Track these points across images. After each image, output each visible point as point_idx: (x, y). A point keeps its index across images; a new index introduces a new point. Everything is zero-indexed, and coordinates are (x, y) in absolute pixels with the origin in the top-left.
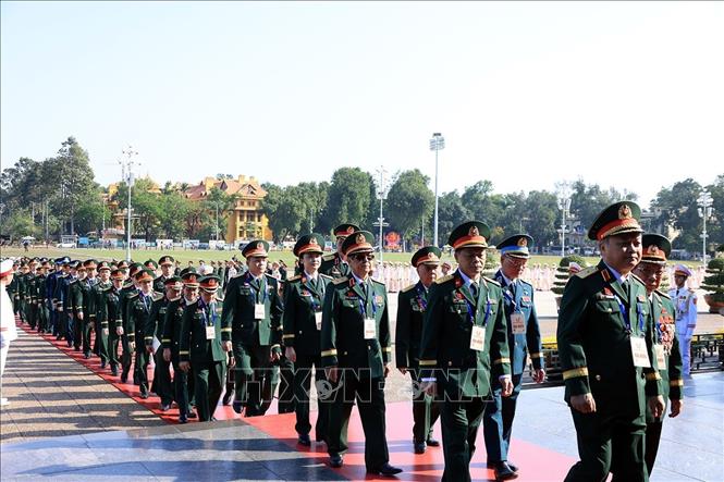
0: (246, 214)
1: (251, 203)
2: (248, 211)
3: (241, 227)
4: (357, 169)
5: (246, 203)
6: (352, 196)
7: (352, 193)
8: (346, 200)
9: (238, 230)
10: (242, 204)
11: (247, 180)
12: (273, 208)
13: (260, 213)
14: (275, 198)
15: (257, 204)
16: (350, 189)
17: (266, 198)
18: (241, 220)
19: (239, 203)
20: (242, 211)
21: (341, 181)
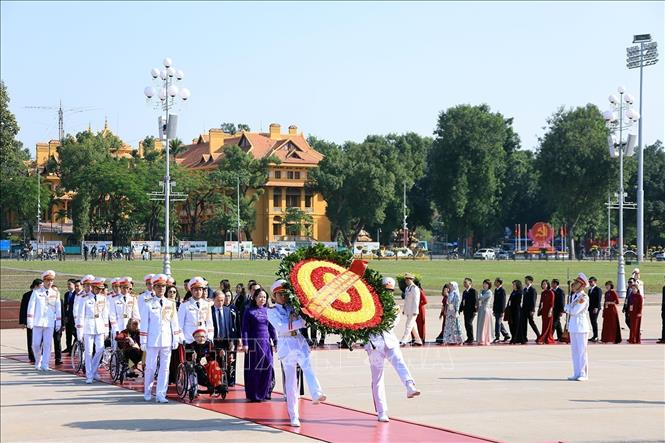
0: (284, 194)
1: (294, 174)
2: (289, 189)
3: (277, 218)
4: (483, 108)
5: (284, 175)
6: (477, 157)
7: (476, 151)
8: (466, 164)
9: (272, 222)
10: (278, 176)
11: (284, 133)
12: (337, 182)
13: (309, 191)
14: (338, 164)
15: (303, 176)
16: (473, 145)
17: (323, 164)
18: (277, 204)
19: (272, 174)
20: (277, 189)
21: (456, 131)
